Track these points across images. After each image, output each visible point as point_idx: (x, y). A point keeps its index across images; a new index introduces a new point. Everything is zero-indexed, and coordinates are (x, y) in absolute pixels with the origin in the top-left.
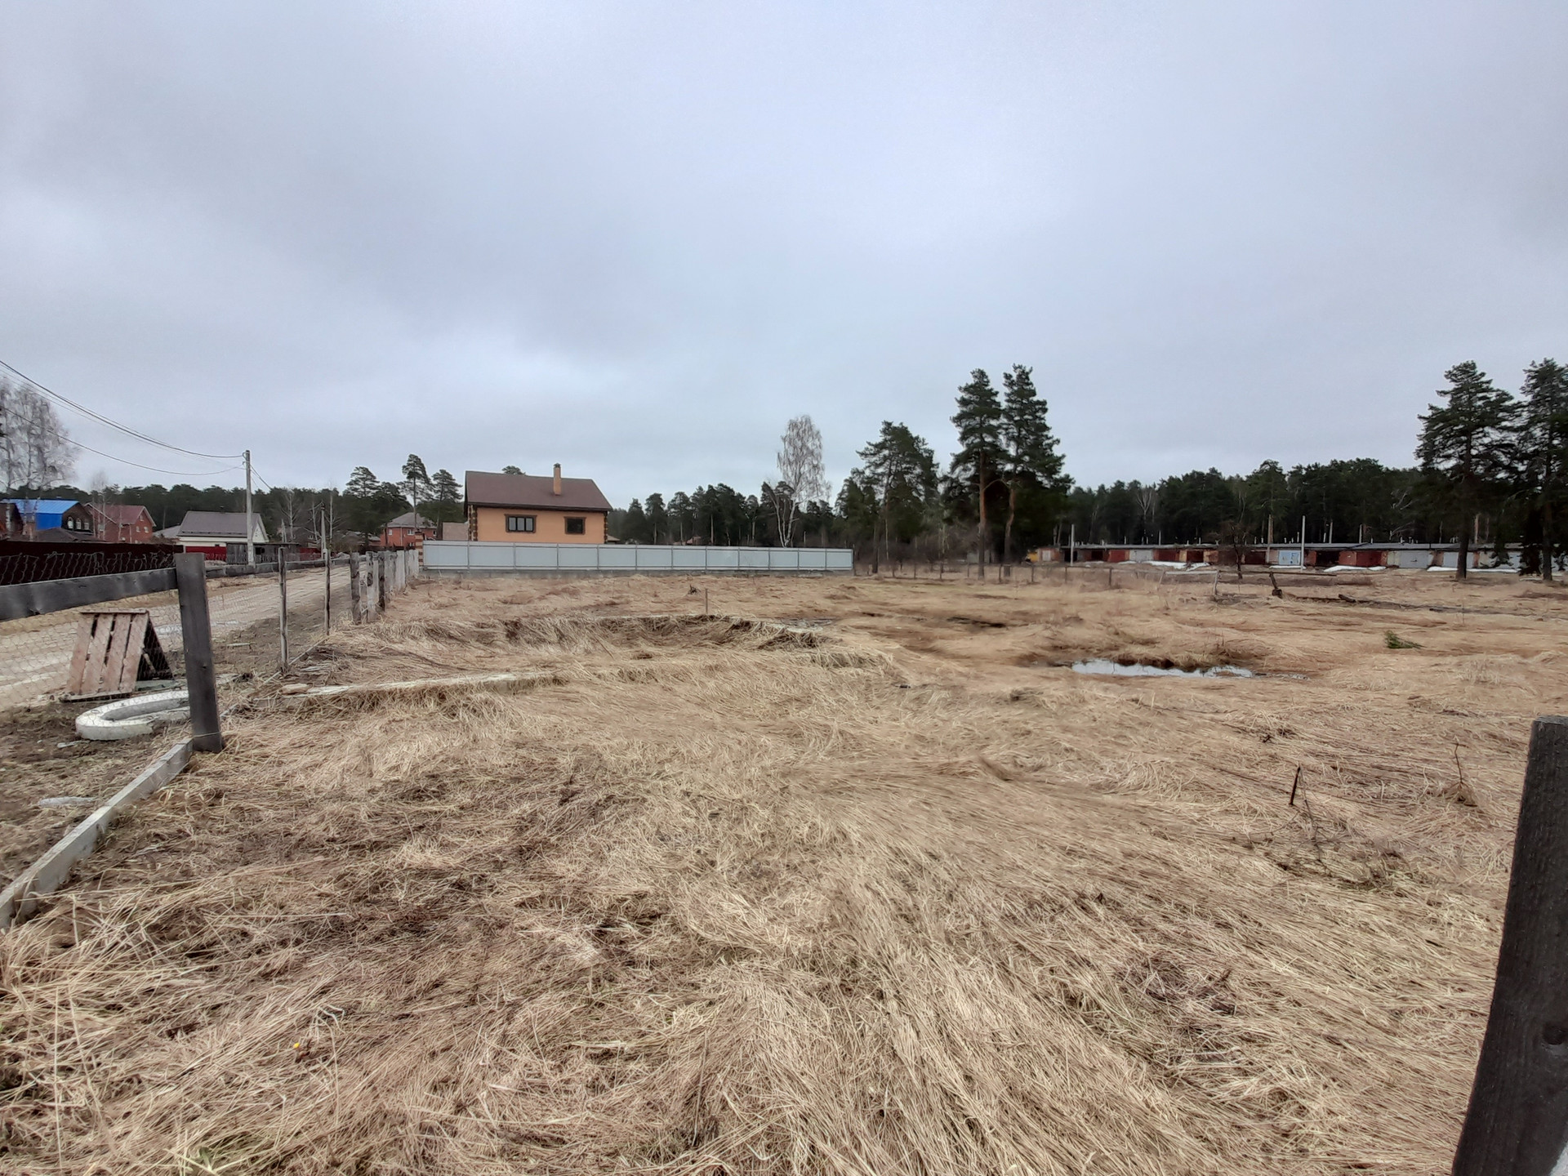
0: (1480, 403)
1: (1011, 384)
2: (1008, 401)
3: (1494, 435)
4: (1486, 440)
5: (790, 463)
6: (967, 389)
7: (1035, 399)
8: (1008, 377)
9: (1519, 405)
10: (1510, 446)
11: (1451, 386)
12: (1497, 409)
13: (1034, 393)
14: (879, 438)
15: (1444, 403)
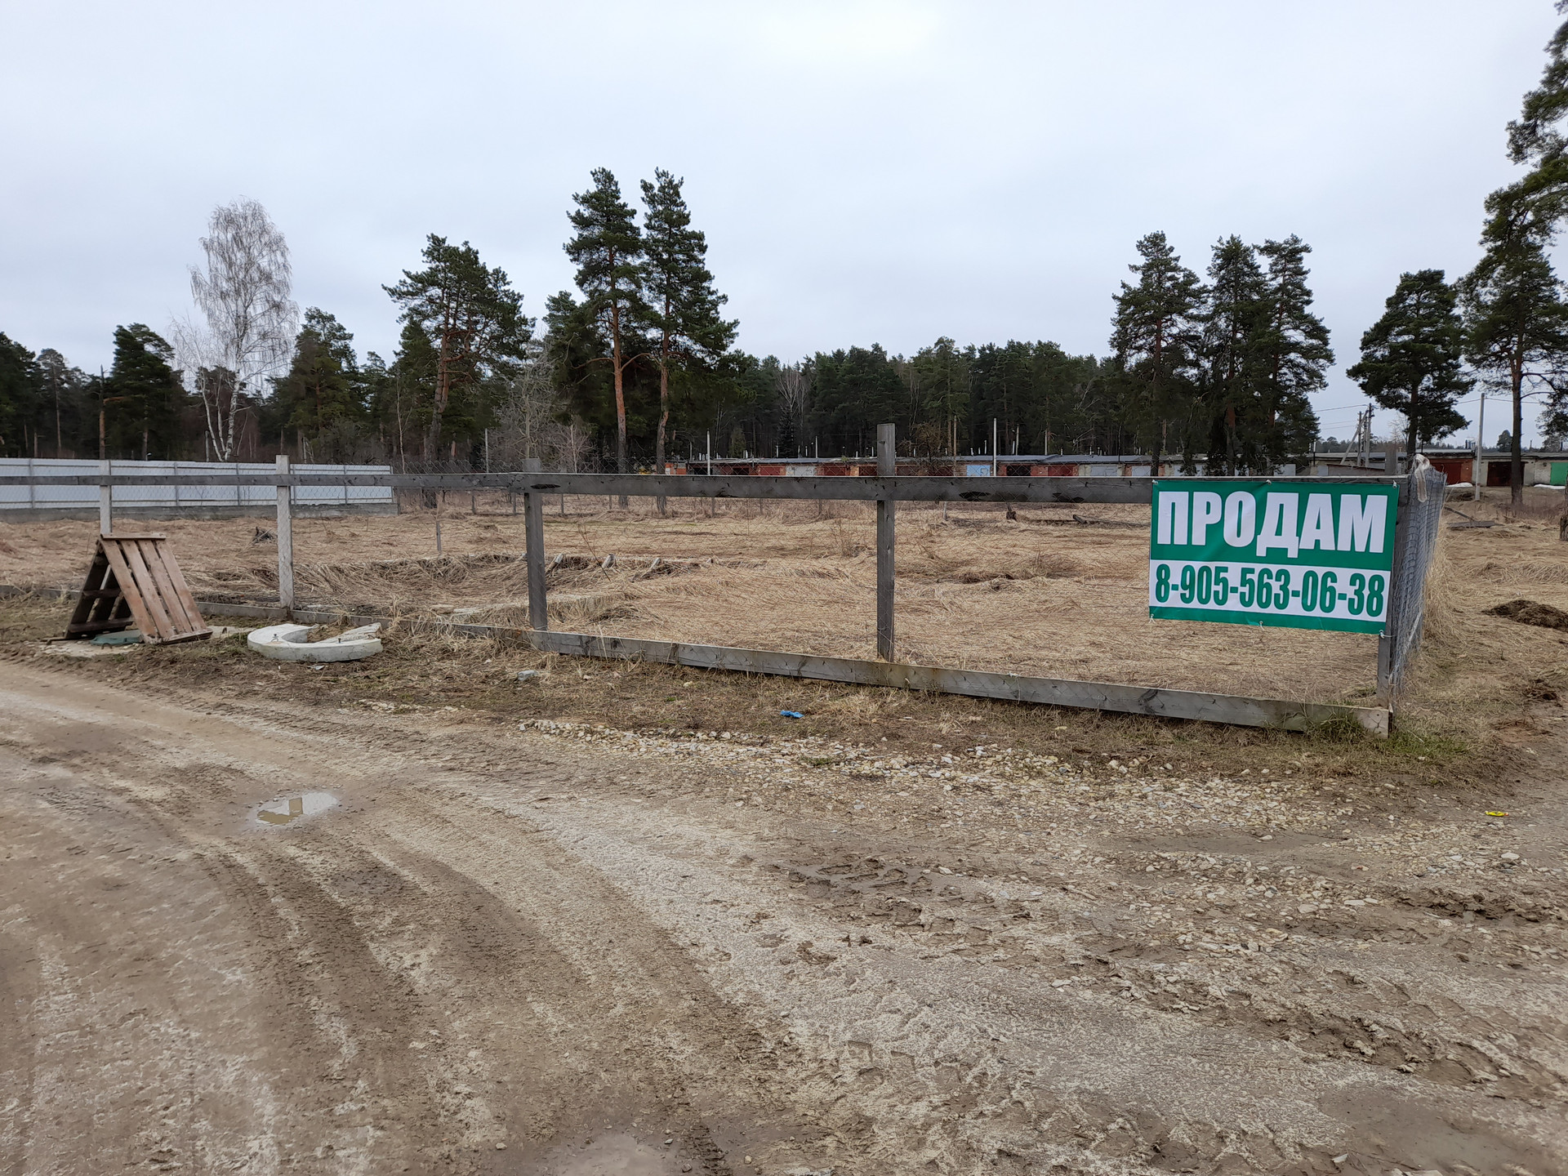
0: (1168, 284)
1: (652, 201)
2: (647, 226)
3: (1181, 325)
4: (1175, 331)
5: (224, 295)
6: (586, 200)
7: (689, 228)
8: (647, 187)
9: (1203, 290)
10: (1196, 338)
11: (1141, 261)
12: (1184, 293)
13: (686, 219)
14: (422, 266)
15: (1135, 281)
